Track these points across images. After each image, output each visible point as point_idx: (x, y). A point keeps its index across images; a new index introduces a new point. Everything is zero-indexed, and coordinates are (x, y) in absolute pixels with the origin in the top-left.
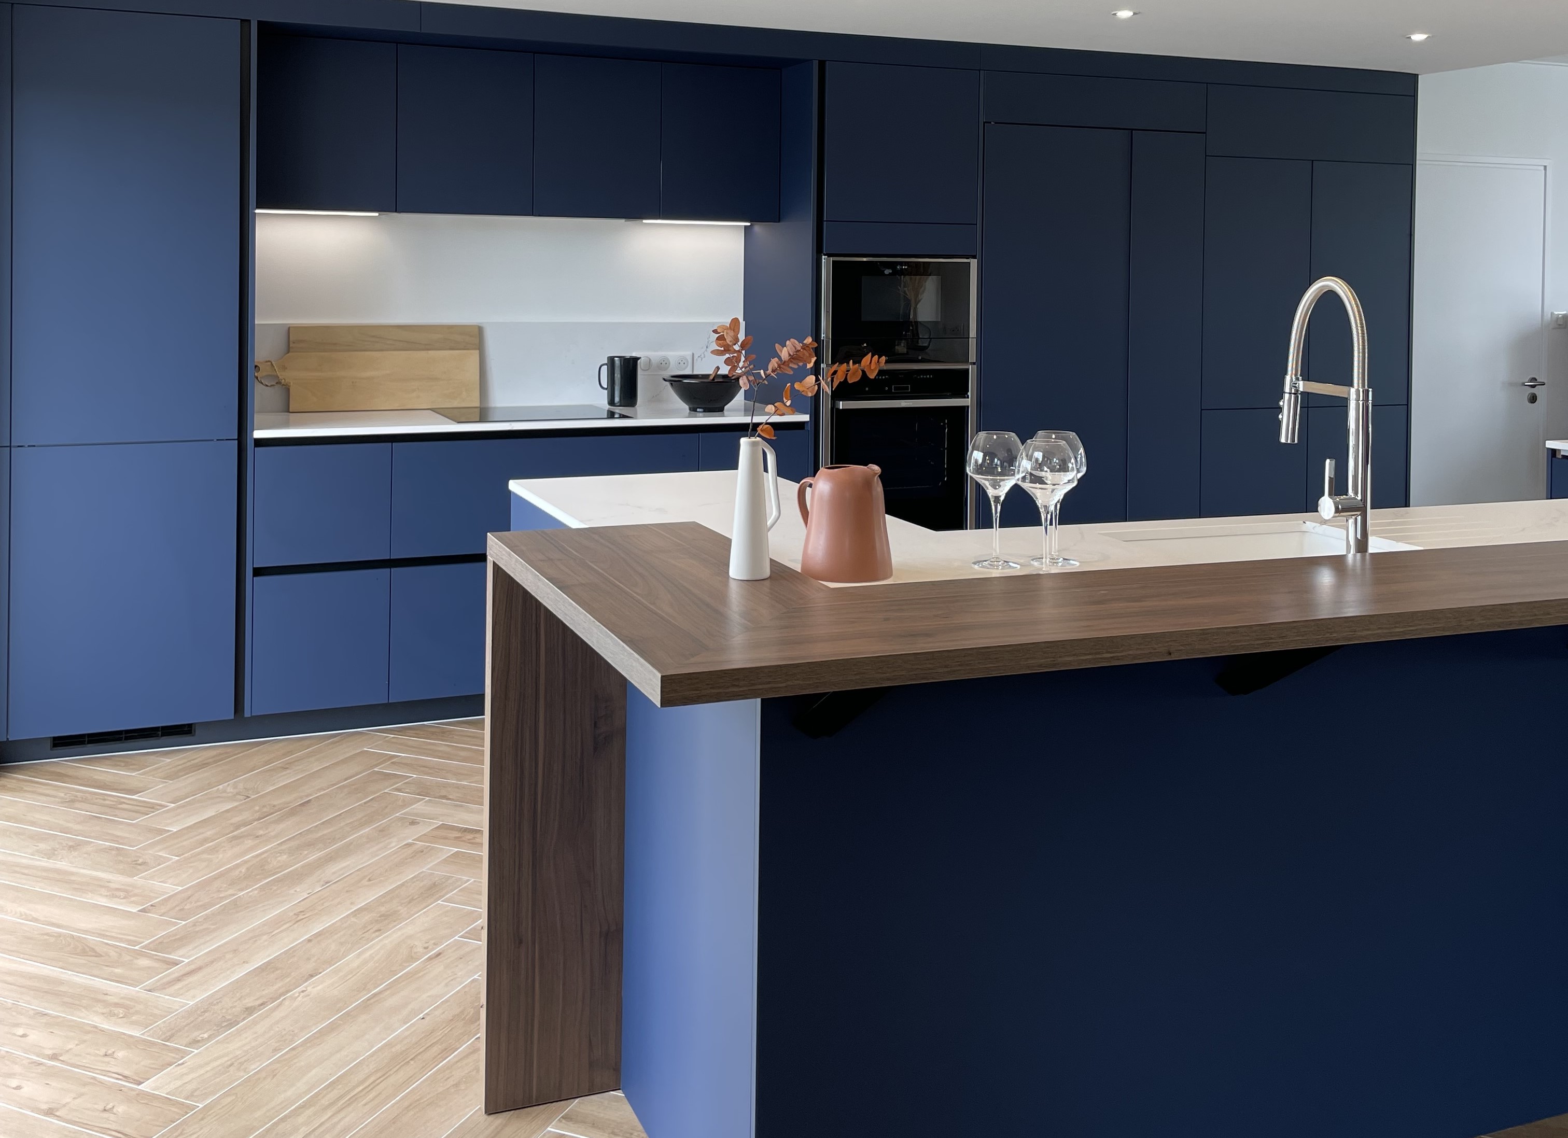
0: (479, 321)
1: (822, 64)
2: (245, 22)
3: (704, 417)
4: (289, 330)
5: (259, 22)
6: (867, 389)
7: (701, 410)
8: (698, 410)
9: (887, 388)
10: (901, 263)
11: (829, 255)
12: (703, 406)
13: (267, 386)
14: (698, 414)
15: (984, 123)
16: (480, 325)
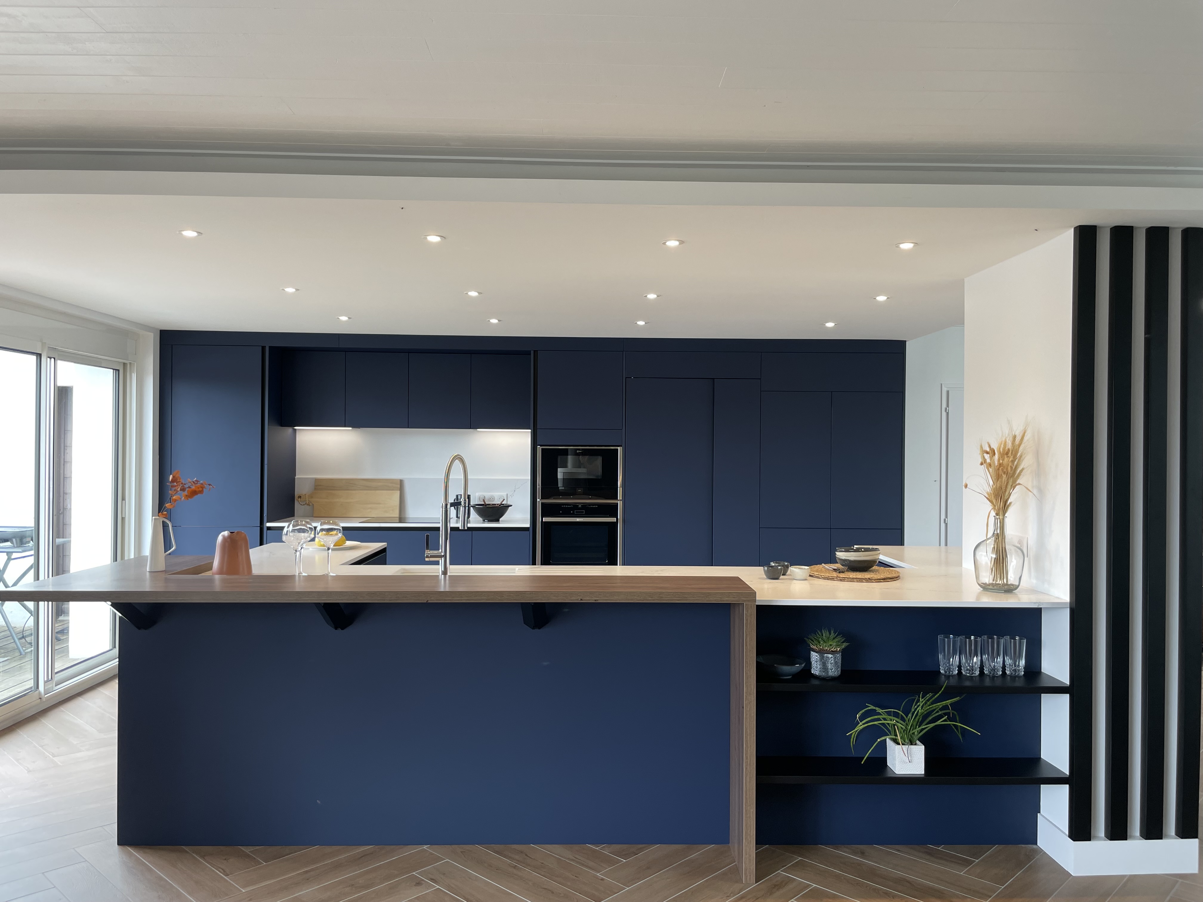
0: (402, 477)
1: (535, 352)
2: (263, 348)
3: (488, 523)
4: (316, 480)
5: (269, 347)
6: (561, 512)
7: (487, 521)
8: (485, 521)
9: (572, 512)
10: (579, 449)
11: (541, 446)
12: (488, 519)
13: (302, 505)
14: (485, 522)
15: (626, 378)
16: (401, 479)
